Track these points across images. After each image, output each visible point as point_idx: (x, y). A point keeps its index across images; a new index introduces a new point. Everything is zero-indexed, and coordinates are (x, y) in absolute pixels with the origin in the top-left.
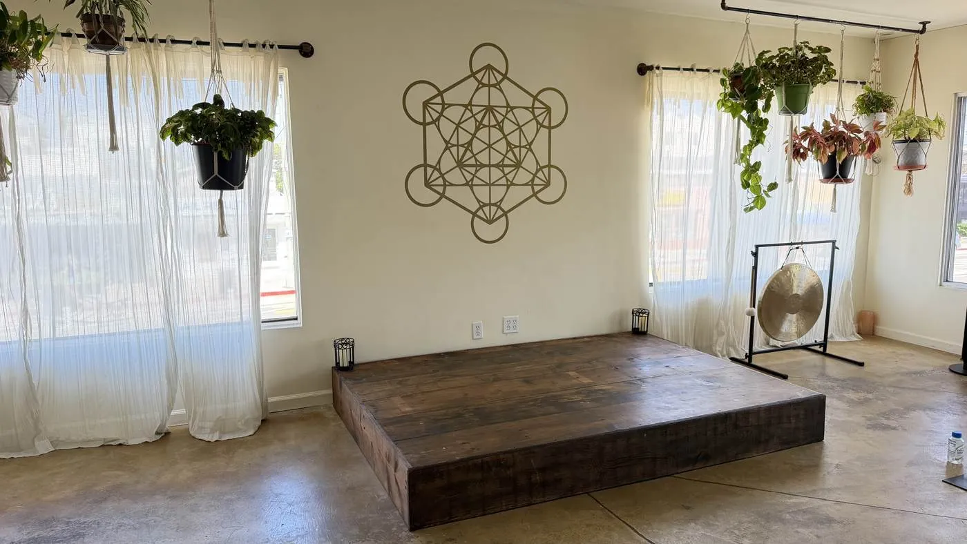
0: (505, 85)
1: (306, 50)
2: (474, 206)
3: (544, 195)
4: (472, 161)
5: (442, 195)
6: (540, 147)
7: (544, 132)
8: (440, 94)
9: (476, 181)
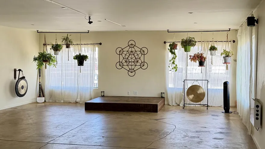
0: (135, 47)
1: (101, 44)
2: (128, 69)
3: (143, 68)
4: (128, 61)
5: (122, 67)
6: (142, 58)
7: (143, 55)
8: (123, 49)
9: (129, 65)
